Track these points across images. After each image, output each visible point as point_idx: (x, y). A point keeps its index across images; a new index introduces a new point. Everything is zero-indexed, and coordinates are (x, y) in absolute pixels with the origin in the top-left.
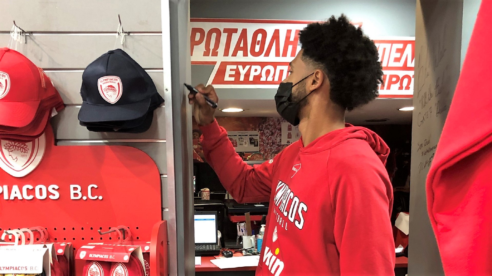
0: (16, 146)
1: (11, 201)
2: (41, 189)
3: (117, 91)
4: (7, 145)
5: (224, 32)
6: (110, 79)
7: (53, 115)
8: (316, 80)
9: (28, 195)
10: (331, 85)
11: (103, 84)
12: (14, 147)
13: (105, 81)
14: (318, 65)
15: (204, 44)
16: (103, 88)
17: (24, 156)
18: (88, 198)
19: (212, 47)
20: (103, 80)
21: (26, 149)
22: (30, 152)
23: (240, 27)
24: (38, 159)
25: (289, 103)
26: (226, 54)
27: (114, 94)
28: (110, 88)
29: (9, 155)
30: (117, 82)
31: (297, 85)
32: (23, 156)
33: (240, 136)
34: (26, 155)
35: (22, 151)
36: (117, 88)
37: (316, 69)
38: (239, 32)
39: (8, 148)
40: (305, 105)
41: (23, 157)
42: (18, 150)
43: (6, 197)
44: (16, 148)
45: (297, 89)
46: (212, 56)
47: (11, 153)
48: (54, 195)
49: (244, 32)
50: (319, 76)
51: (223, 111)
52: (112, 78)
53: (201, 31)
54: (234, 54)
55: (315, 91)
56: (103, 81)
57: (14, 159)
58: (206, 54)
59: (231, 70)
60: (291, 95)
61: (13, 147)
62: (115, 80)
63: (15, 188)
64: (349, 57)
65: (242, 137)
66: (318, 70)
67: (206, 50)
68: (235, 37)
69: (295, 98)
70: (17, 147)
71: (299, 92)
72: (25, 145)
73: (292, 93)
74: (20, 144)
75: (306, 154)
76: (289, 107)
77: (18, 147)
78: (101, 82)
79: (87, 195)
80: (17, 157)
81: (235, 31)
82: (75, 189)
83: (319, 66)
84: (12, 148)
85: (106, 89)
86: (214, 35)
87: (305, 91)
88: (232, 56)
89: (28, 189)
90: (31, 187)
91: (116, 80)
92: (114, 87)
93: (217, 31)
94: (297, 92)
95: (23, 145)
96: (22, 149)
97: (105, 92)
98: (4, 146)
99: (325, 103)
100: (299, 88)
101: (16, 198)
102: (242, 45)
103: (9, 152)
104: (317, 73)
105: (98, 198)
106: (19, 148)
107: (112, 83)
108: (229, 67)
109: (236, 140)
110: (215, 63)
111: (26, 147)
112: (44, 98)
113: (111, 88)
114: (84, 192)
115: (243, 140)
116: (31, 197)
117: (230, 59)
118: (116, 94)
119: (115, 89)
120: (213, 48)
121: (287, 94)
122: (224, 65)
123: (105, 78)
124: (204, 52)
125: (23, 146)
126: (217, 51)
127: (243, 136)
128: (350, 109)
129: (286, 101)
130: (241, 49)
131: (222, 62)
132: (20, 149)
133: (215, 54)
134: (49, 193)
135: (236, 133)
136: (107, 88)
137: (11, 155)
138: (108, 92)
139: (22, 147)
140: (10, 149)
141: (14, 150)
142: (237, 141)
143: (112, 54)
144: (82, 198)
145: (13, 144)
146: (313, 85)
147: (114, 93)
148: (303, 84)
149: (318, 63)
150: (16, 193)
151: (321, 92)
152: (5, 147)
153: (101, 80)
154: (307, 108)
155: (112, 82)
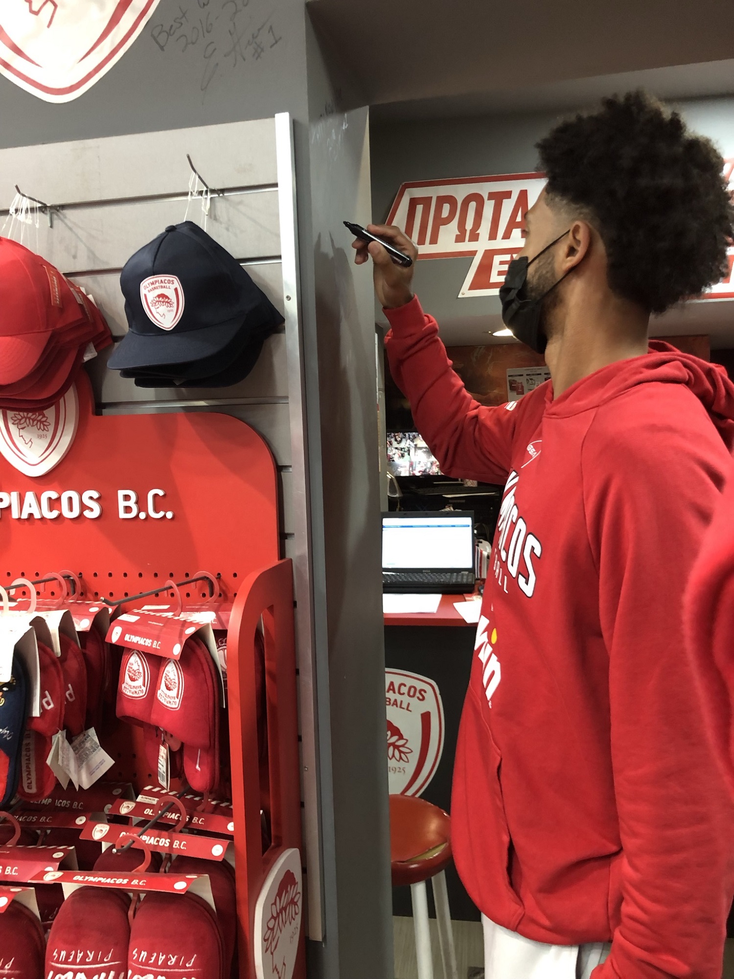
0: (29, 418)
1: (25, 521)
2: (70, 499)
3: (175, 305)
4: (16, 417)
5: (489, 199)
6: (160, 282)
7: (86, 358)
8: (575, 247)
9: (51, 509)
10: (609, 255)
11: (149, 291)
12: (28, 420)
13: (152, 287)
14: (578, 211)
15: (455, 223)
16: (149, 301)
17: (43, 436)
18: (148, 516)
19: (469, 225)
20: (149, 284)
21: (45, 423)
22: (51, 428)
23: (515, 187)
24: (65, 441)
25: (520, 302)
26: (493, 236)
27: (169, 311)
28: (161, 299)
29: (20, 436)
30: (173, 287)
31: (536, 261)
32: (40, 437)
33: (528, 376)
34: (46, 435)
35: (40, 427)
36: (174, 300)
37: (574, 220)
38: (515, 196)
39: (18, 423)
40: (555, 305)
41: (40, 439)
42: (33, 426)
43: (15, 514)
44: (30, 423)
45: (536, 271)
46: (469, 241)
47: (22, 432)
48: (92, 510)
49: (523, 194)
50: (582, 236)
51: (495, 334)
52: (163, 279)
53: (451, 200)
54: (507, 236)
55: (573, 271)
56: (148, 286)
57: (27, 442)
58: (460, 239)
59: (502, 263)
60: (525, 283)
61: (25, 421)
62: (169, 282)
63: (30, 497)
64: (643, 182)
65: (532, 377)
66: (578, 223)
67: (459, 232)
68: (508, 206)
69: (532, 290)
70: (31, 421)
71: (540, 278)
72: (44, 416)
73: (527, 279)
74: (35, 414)
75: (554, 416)
76: (521, 311)
77: (33, 420)
78: (146, 287)
79: (146, 511)
80: (31, 439)
81: (508, 195)
82: (127, 498)
83: (581, 213)
84: (24, 423)
85: (155, 302)
86: (473, 205)
87: (553, 275)
88: (503, 238)
89: (50, 499)
90: (54, 495)
91: (171, 282)
92: (167, 297)
93: (478, 198)
94: (537, 277)
95: (41, 417)
96: (39, 423)
97: (153, 309)
98: (12, 418)
99: (599, 296)
100: (540, 267)
101: (31, 515)
102: (519, 219)
103: (19, 429)
104: (576, 230)
105: (165, 516)
106: (35, 422)
107: (165, 289)
108: (497, 259)
109: (521, 383)
110: (474, 253)
111: (46, 420)
112: (58, 326)
113: (163, 298)
114: (141, 504)
115: (534, 382)
116: (54, 514)
117: (500, 243)
118: (172, 311)
119: (170, 301)
120: (471, 228)
121: (518, 284)
122: (489, 255)
123: (151, 281)
124: (457, 235)
125: (41, 419)
126: (477, 232)
127: (533, 375)
128: (661, 308)
129: (514, 298)
130: (518, 225)
131: (486, 250)
132: (37, 424)
133: (474, 237)
134: (83, 507)
135: (523, 371)
136: (155, 299)
137: (22, 436)
138: (158, 308)
139: (40, 421)
140: (20, 424)
141: (26, 425)
142: (523, 385)
143: (172, 232)
144: (138, 516)
145: (26, 416)
146: (569, 258)
147: (169, 308)
148: (549, 258)
149: (578, 206)
150: (30, 506)
151: (588, 274)
152: (13, 421)
153: (144, 284)
154: (559, 312)
155: (164, 287)
